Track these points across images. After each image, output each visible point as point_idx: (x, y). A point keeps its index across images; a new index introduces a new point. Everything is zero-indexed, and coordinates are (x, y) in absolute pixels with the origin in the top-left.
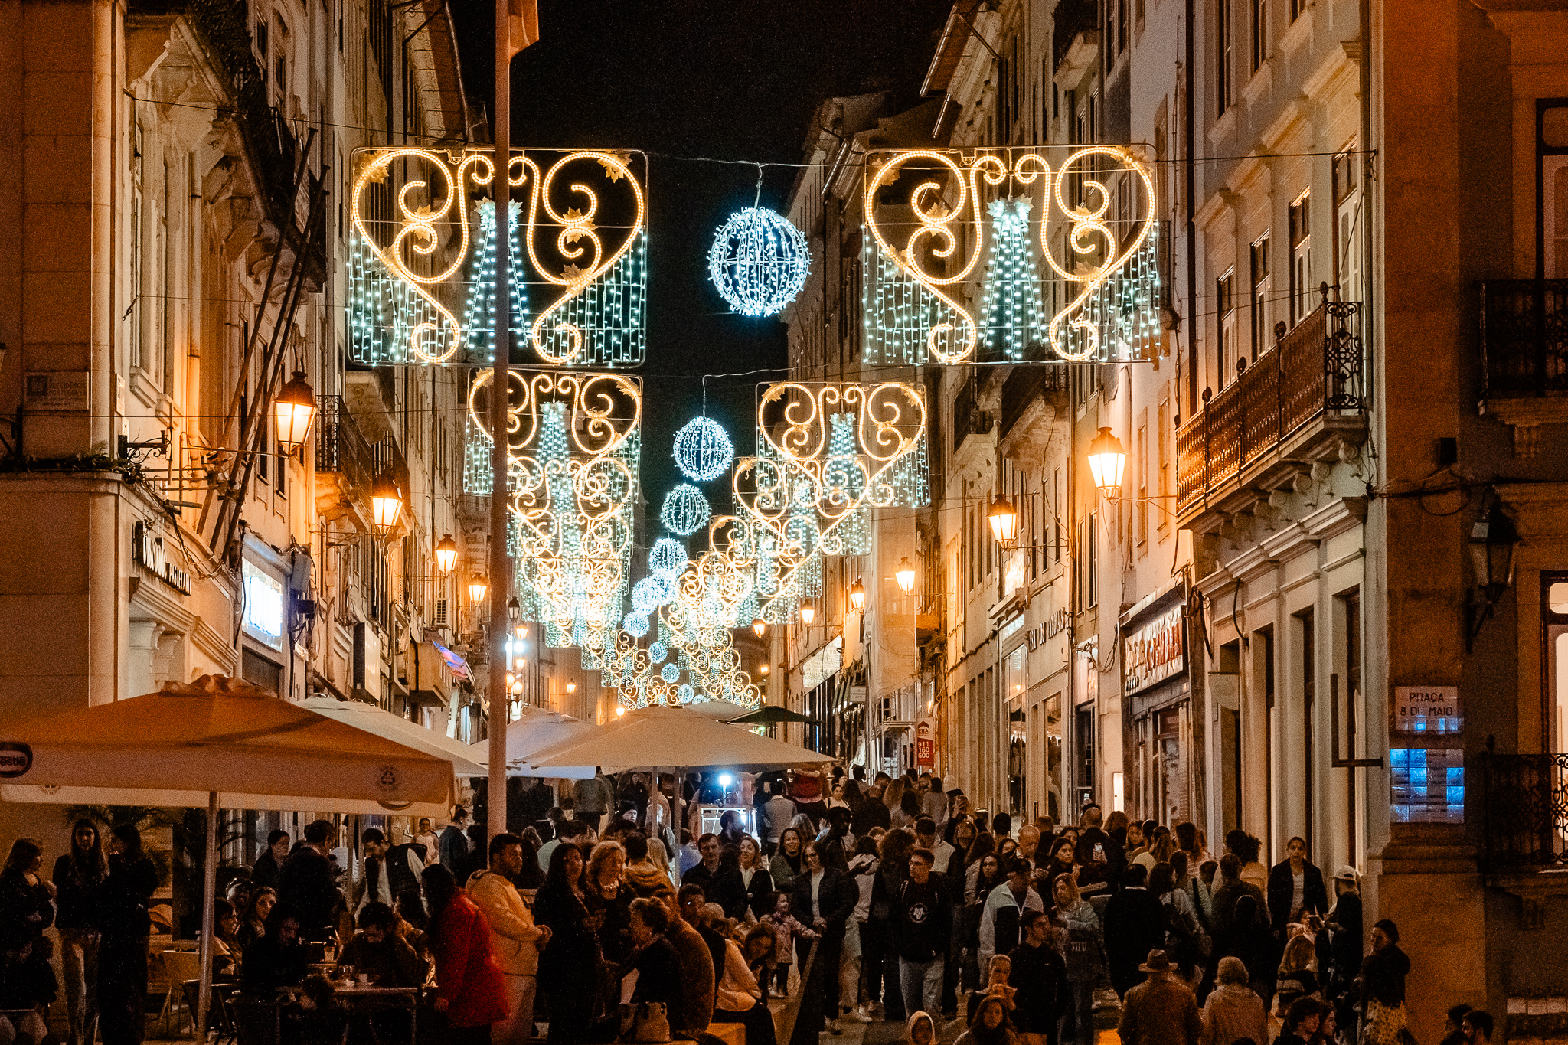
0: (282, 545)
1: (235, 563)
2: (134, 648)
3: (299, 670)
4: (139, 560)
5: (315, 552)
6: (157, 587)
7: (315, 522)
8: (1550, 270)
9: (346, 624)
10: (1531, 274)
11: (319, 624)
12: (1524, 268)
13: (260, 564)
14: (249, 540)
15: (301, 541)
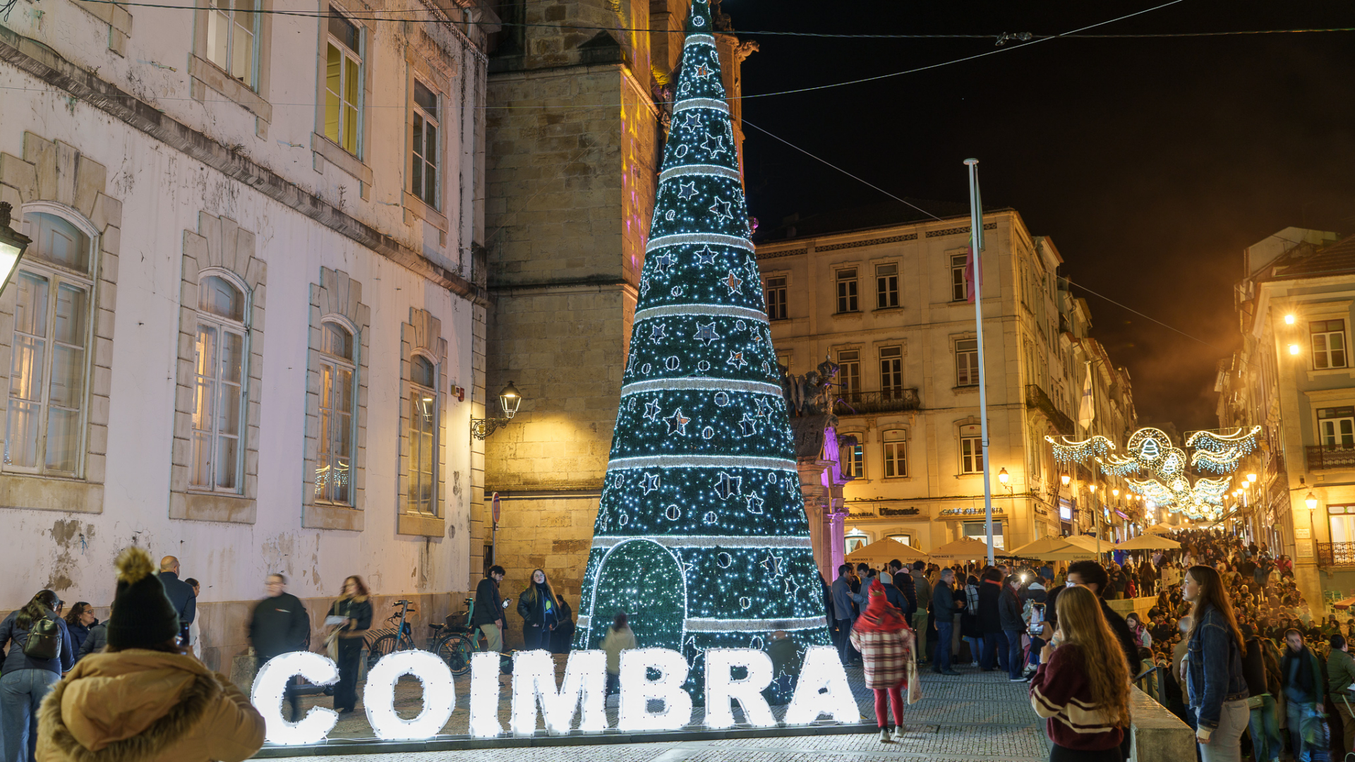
0: (1069, 498)
1: (1058, 506)
2: (1036, 527)
3: (1076, 525)
4: (1036, 510)
5: (1078, 499)
6: (1040, 515)
7: (1078, 492)
8: (1323, 443)
9: (1088, 512)
10: (1318, 444)
11: (1080, 513)
12: (1317, 443)
13: (1064, 503)
14: (1061, 500)
15: (1074, 496)
